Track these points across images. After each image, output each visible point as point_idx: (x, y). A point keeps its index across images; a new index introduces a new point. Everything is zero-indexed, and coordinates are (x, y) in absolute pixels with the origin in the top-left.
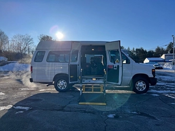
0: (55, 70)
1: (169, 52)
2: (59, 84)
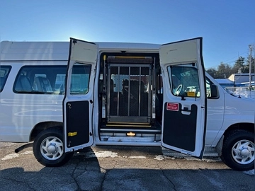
0: (35, 113)
1: (240, 71)
2: (45, 148)
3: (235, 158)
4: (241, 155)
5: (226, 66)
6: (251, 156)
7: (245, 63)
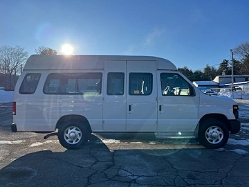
0: (60, 108)
1: (223, 73)
2: (67, 135)
3: (208, 139)
4: (212, 137)
5: (211, 68)
6: (219, 138)
7: (229, 66)
